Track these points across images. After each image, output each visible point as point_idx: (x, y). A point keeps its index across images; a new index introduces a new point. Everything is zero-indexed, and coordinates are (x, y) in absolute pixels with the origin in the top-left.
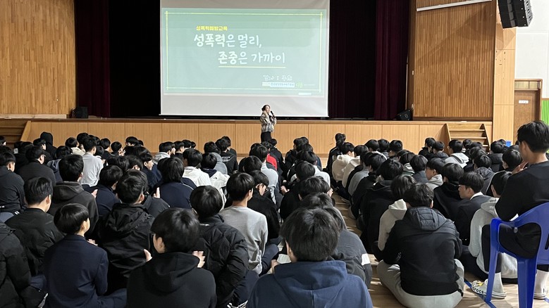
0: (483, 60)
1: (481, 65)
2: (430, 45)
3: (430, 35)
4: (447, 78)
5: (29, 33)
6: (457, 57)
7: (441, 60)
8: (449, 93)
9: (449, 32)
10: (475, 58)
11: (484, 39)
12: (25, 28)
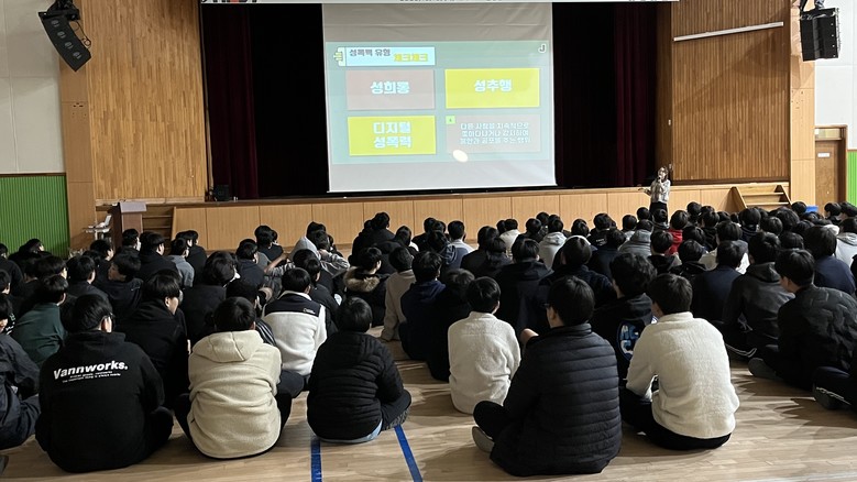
0: (773, 103)
1: (771, 109)
2: (694, 85)
3: (694, 71)
4: (721, 127)
5: (155, 82)
6: (734, 100)
7: (711, 105)
8: (726, 147)
9: (721, 67)
10: (761, 100)
11: (774, 75)
12: (150, 75)
